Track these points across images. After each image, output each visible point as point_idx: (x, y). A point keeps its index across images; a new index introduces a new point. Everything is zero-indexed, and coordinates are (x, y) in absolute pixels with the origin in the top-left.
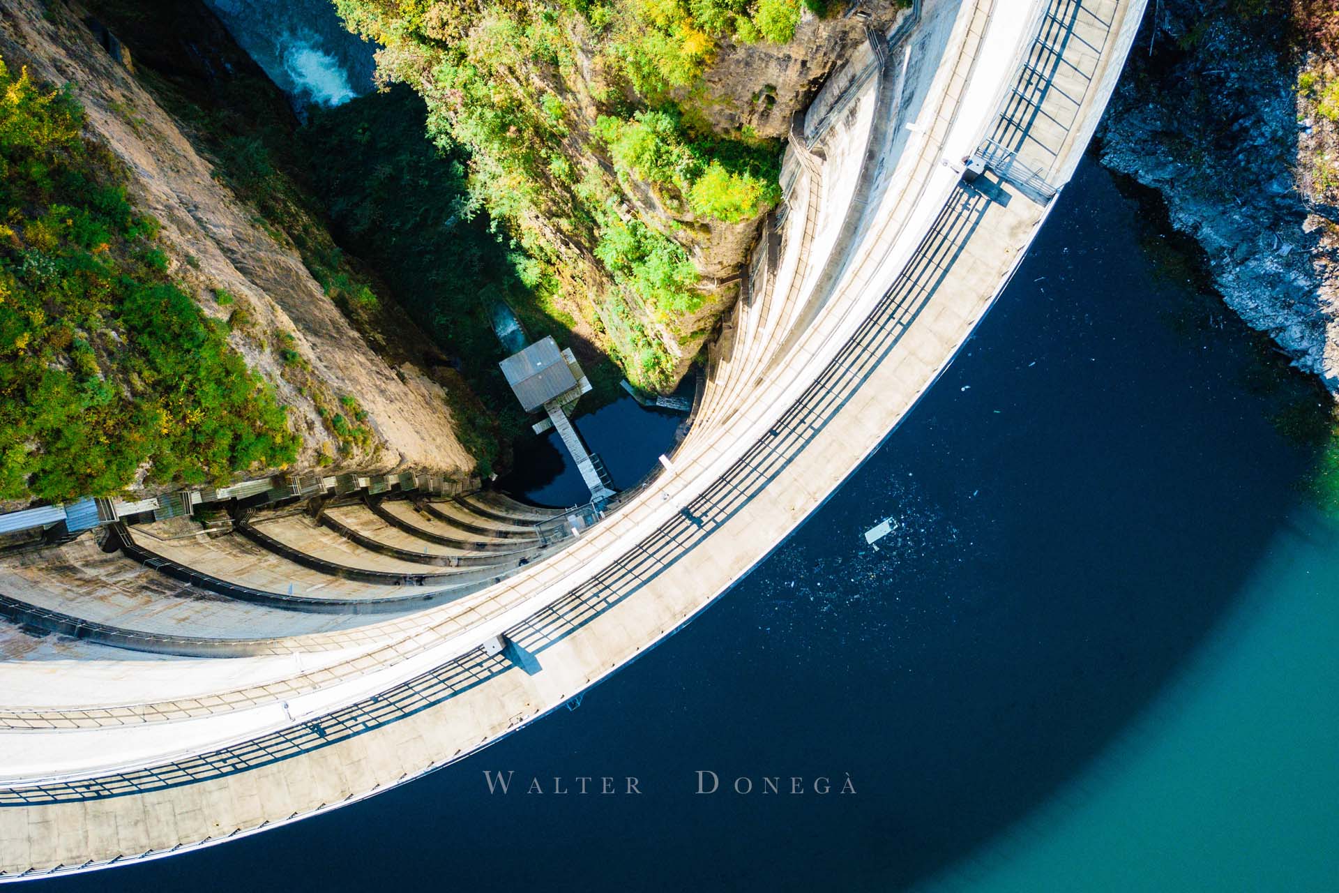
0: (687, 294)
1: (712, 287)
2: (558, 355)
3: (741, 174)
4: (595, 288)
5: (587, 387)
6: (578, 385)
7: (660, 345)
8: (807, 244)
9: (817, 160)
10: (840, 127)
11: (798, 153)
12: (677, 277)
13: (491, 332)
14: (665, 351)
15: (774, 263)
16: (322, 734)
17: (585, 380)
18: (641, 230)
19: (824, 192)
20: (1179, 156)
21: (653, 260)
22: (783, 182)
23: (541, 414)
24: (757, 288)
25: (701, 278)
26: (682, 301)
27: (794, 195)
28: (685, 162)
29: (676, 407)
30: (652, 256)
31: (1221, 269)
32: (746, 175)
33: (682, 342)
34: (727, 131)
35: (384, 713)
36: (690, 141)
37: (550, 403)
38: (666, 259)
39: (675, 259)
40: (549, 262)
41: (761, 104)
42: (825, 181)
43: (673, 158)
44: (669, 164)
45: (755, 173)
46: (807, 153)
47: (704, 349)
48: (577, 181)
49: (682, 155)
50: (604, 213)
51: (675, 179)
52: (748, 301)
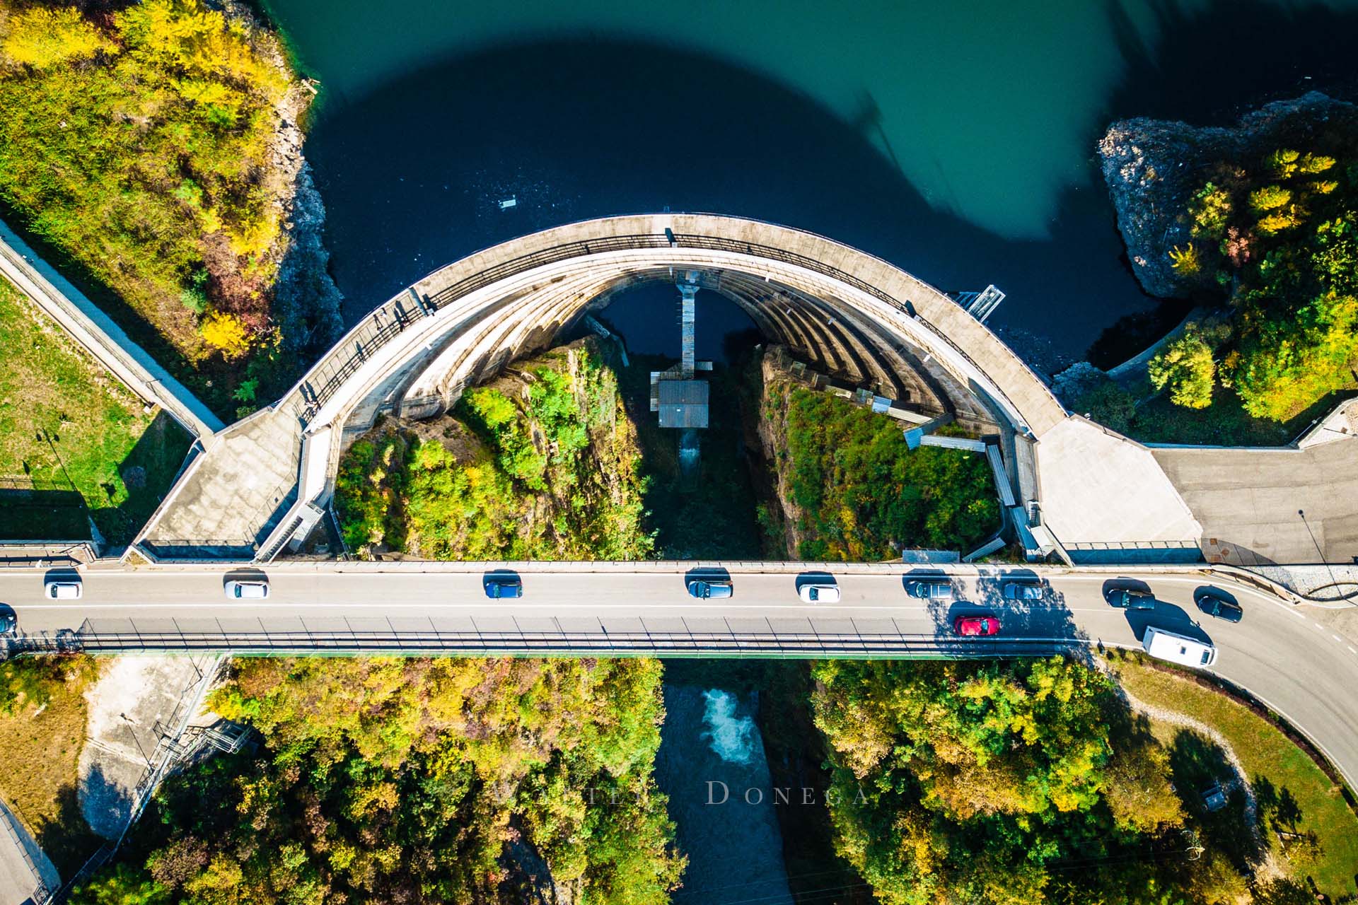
0: (544, 378)
1: (525, 374)
2: (661, 410)
3: (480, 412)
4: (606, 438)
5: (655, 375)
6: (660, 380)
7: (581, 369)
8: (470, 349)
9: (440, 390)
10: (425, 394)
11: (448, 398)
12: (544, 391)
13: (703, 457)
14: (580, 363)
15: (485, 358)
16: (749, 248)
17: (653, 382)
18: (549, 432)
19: (447, 371)
20: (320, 281)
21: (552, 411)
22: (460, 394)
23: (699, 374)
24: (500, 356)
25: (530, 383)
26: (549, 376)
27: (459, 384)
28: (506, 436)
29: (597, 324)
30: (551, 414)
31: (321, 226)
32: (477, 410)
33: (564, 357)
34: (475, 437)
35: (725, 244)
36: (497, 446)
37: (687, 379)
38: (545, 406)
39: (539, 404)
40: (630, 483)
41: (453, 433)
42: (443, 377)
43: (510, 443)
44: (514, 442)
45: (472, 409)
46: (443, 395)
47: (553, 345)
48: (572, 487)
49: (506, 441)
50: (566, 458)
51: (516, 432)
52: (509, 352)
